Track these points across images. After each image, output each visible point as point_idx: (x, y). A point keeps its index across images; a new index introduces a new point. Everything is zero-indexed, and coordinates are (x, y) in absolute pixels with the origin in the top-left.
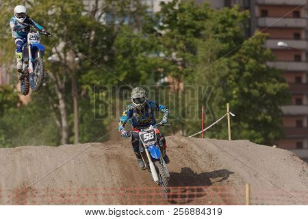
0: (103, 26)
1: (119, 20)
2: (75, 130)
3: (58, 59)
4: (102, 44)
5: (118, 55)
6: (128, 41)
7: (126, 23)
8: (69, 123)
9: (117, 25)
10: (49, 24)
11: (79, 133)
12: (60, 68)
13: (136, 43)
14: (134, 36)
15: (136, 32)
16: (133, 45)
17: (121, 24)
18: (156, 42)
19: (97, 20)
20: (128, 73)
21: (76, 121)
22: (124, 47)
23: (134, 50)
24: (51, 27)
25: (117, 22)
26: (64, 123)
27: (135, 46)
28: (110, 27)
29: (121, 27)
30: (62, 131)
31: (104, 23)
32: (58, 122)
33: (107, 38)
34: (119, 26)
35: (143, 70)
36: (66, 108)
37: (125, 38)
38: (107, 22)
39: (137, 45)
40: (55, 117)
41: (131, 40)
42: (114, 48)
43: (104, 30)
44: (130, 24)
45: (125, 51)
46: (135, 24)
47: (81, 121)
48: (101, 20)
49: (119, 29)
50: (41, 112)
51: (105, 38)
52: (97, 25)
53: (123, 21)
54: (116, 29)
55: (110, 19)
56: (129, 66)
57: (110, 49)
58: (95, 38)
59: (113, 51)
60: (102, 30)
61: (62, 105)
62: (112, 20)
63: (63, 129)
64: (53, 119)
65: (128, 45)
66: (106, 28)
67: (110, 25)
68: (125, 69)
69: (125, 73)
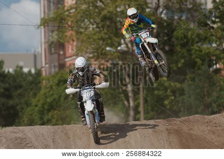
0: (165, 20)
1: (178, 16)
2: (141, 109)
3: (126, 49)
4: (164, 36)
5: (177, 45)
6: (186, 34)
7: (184, 18)
8: (136, 104)
10: (118, 19)
11: (144, 111)
12: (128, 57)
13: (192, 35)
14: (191, 29)
15: (192, 26)
16: (190, 36)
17: (180, 19)
18: (209, 34)
19: (159, 15)
20: (185, 61)
21: (141, 101)
22: (182, 38)
23: (191, 41)
24: (120, 21)
25: (176, 17)
26: (132, 104)
27: (191, 37)
28: (170, 21)
29: (179, 21)
30: (129, 110)
31: (165, 18)
32: (126, 103)
33: (168, 31)
34: (177, 20)
35: (199, 58)
36: (133, 91)
37: (182, 31)
38: (167, 17)
39: (193, 37)
40: (123, 98)
41: (187, 33)
42: (173, 40)
43: (165, 24)
44: (187, 19)
45: (182, 42)
46: (191, 19)
47: (146, 101)
48: (163, 16)
49: (178, 23)
50: (111, 94)
51: (166, 31)
52: (159, 20)
53: (182, 16)
54: (175, 23)
55: (170, 15)
56: (186, 55)
57: (170, 40)
58: (157, 31)
59: (173, 42)
60: (164, 24)
61: (130, 88)
62: (172, 15)
63: (131, 108)
64: (122, 100)
65: (186, 37)
66: (166, 22)
67: (170, 19)
68: (183, 57)
69: (183, 61)
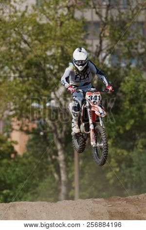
0: (109, 68)
1: (125, 63)
2: (76, 184)
5: (125, 101)
6: (137, 86)
7: (133, 66)
8: (69, 177)
9: (124, 67)
10: (48, 66)
13: (145, 88)
15: (144, 76)
17: (128, 67)
19: (101, 61)
20: (135, 122)
23: (143, 96)
24: (50, 69)
25: (123, 65)
26: (63, 177)
27: (143, 91)
28: (114, 70)
29: (127, 70)
30: (60, 185)
31: (109, 66)
32: (56, 176)
34: (125, 69)
36: (65, 160)
38: (112, 65)
40: (53, 170)
41: (139, 85)
42: (119, 94)
43: (109, 73)
45: (132, 97)
46: (143, 67)
47: (82, 172)
48: (107, 62)
49: (125, 72)
53: (130, 64)
54: (122, 73)
55: (116, 61)
56: (137, 114)
59: (119, 97)
61: (61, 157)
62: (118, 62)
63: (63, 183)
66: (111, 71)
67: (115, 67)
68: (132, 116)
69: (132, 122)
